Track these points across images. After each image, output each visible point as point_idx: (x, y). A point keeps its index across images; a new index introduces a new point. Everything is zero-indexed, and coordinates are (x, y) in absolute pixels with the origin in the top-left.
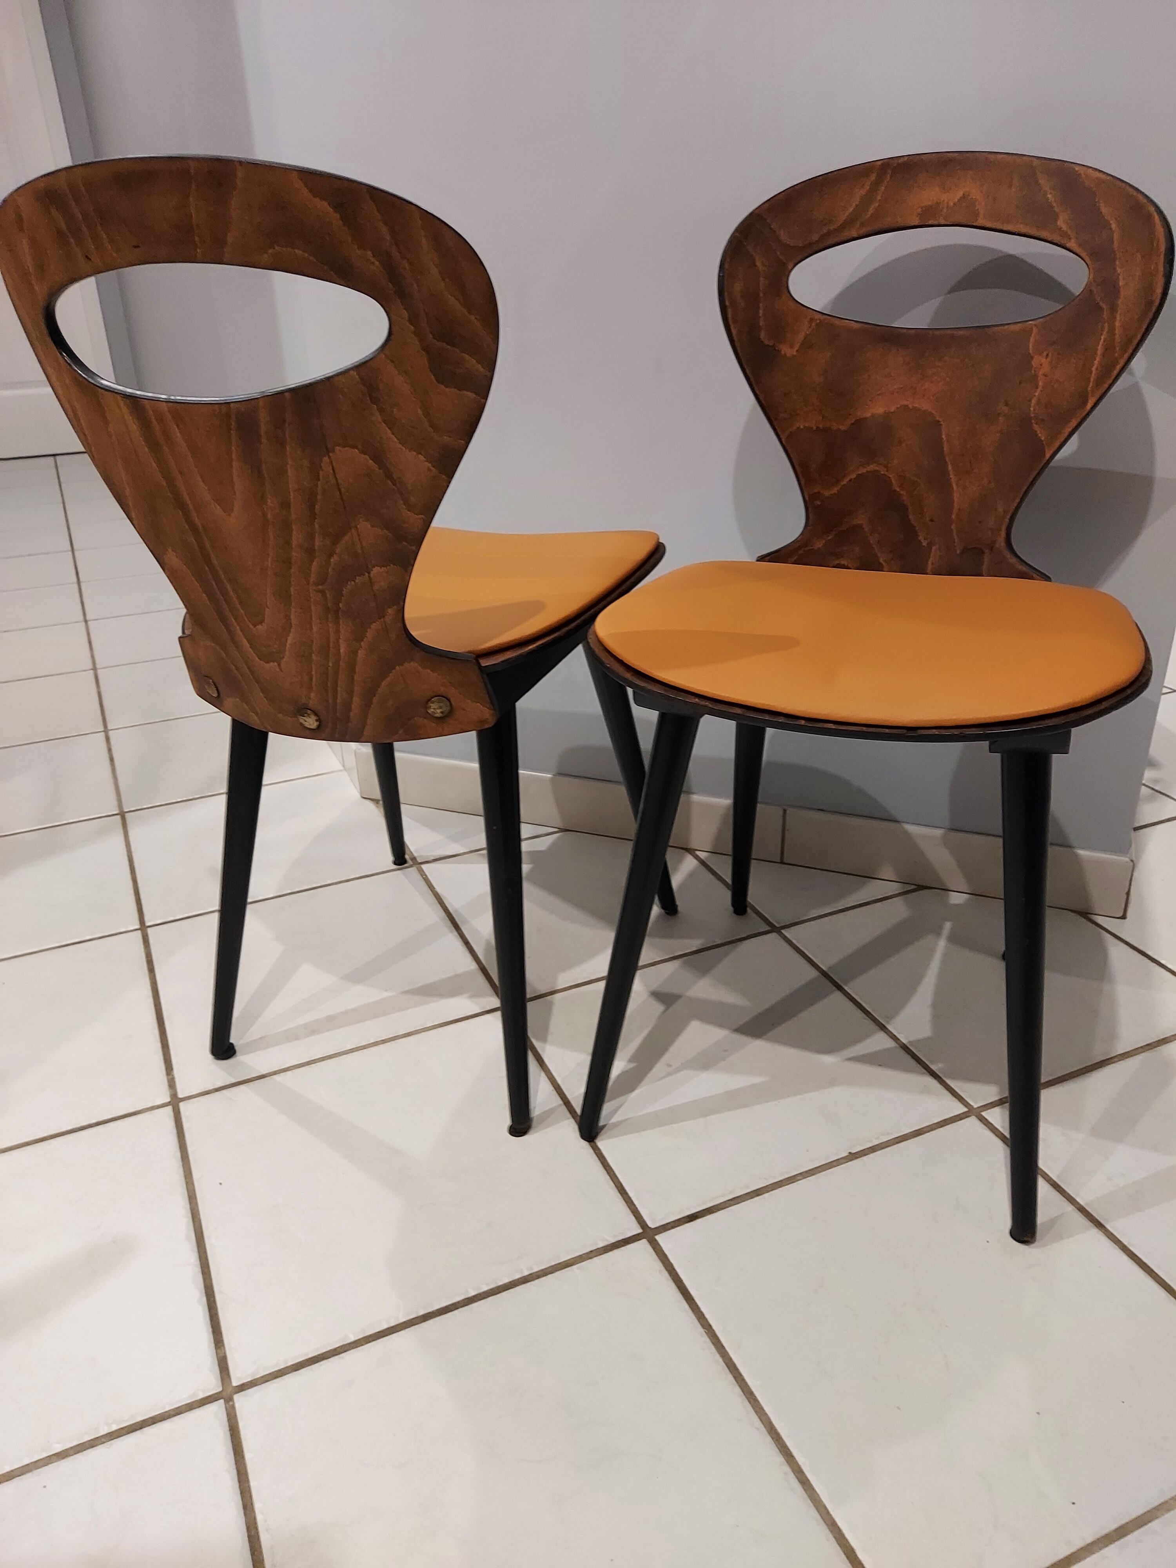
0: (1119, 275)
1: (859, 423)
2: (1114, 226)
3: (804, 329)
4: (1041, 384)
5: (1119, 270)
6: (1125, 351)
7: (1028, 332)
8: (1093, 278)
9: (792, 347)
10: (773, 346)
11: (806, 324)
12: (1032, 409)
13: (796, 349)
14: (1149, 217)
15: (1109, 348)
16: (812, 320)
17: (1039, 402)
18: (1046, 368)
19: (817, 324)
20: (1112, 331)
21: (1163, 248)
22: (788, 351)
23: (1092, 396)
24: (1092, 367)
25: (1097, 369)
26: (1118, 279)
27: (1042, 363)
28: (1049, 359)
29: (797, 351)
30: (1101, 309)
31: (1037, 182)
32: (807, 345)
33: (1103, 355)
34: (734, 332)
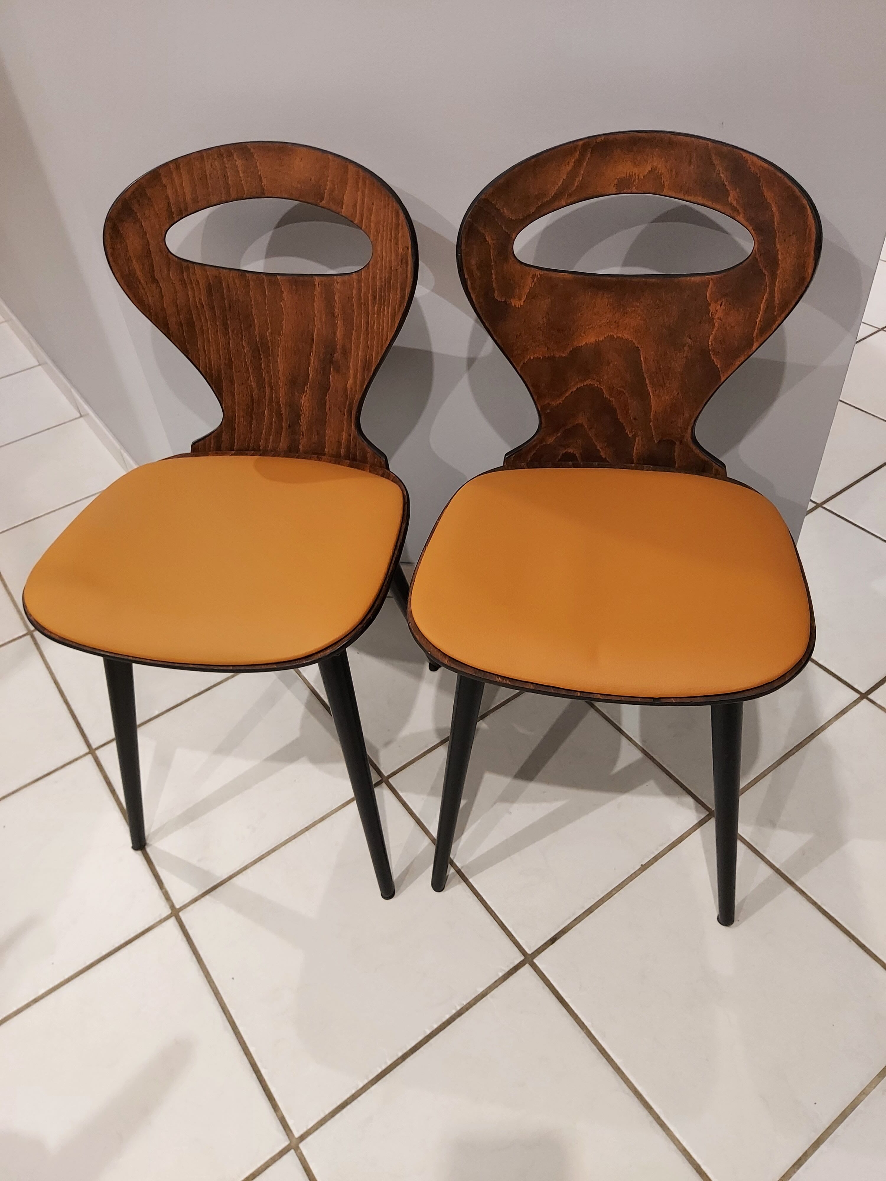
0: (778, 251)
1: (576, 350)
2: (774, 209)
3: (529, 284)
4: (716, 325)
5: (778, 246)
6: (783, 311)
7: (706, 284)
8: (758, 249)
9: (520, 300)
10: (505, 302)
11: (529, 281)
12: (710, 343)
13: (523, 301)
14: (804, 208)
15: (770, 307)
16: (534, 276)
17: (715, 339)
18: (720, 314)
19: (538, 279)
20: (772, 293)
21: (814, 237)
22: (517, 303)
23: (757, 341)
24: (757, 319)
25: (760, 321)
26: (777, 254)
27: (717, 309)
28: (722, 307)
29: (524, 301)
30: (765, 275)
31: (712, 163)
32: (532, 296)
33: (765, 311)
34: (473, 297)
